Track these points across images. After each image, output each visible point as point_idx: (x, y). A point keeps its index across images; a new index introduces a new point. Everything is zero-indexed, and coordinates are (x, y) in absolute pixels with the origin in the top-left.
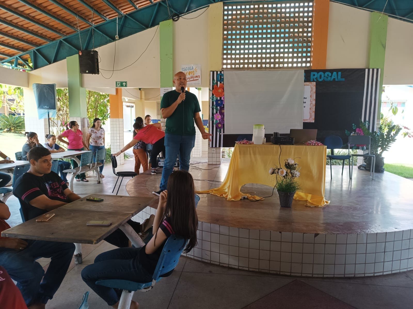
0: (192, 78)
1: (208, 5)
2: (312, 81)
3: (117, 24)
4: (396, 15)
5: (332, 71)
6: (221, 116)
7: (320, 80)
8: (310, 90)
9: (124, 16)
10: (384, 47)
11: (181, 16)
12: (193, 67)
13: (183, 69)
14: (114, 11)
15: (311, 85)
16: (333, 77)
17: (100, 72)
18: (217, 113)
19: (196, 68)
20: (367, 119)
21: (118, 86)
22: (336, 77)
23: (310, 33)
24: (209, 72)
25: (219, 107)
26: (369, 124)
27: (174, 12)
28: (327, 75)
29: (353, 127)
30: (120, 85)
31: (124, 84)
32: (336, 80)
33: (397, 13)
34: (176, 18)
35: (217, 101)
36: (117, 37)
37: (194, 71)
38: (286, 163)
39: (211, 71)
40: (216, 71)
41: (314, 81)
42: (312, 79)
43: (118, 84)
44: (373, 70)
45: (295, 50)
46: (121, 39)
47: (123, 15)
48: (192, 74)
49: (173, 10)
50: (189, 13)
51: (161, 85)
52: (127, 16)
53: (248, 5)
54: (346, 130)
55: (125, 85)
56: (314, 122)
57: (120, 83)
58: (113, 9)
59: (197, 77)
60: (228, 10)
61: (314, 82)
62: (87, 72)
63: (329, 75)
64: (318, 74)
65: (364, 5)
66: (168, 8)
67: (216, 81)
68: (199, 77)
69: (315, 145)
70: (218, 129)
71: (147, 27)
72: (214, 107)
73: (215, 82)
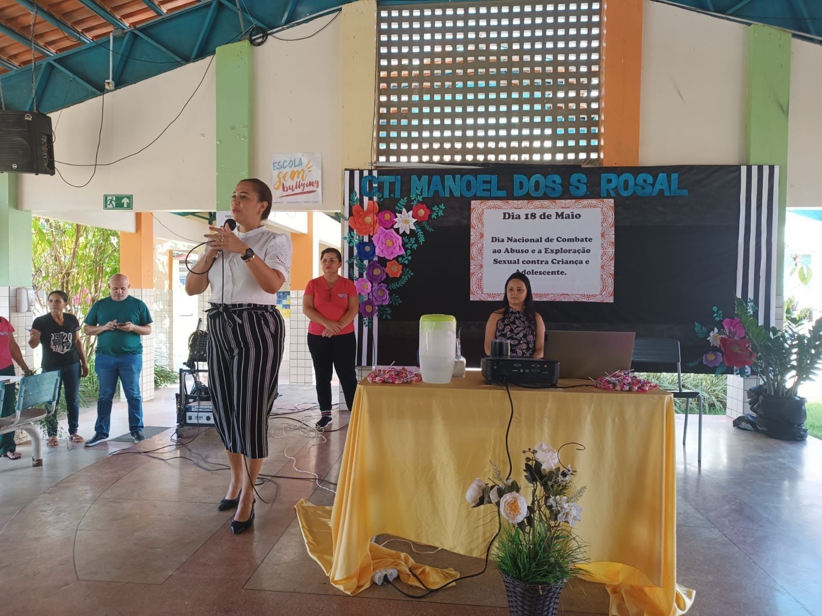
0: (299, 188)
1: (339, 7)
2: (606, 196)
3: (111, 52)
4: (808, 32)
5: (654, 171)
6: (371, 285)
7: (625, 194)
8: (600, 220)
9: (129, 33)
10: (785, 111)
11: (271, 34)
12: (301, 159)
13: (276, 165)
14: (104, 20)
15: (601, 206)
16: (658, 187)
17: (56, 170)
18: (363, 277)
19: (309, 162)
20: (751, 295)
21: (108, 206)
22: (665, 186)
23: (597, 77)
24: (342, 173)
25: (366, 262)
26: (756, 308)
27: (255, 23)
28: (642, 181)
29: (715, 315)
30: (114, 203)
31: (125, 201)
32: (667, 194)
33: (811, 28)
34: (258, 37)
35: (361, 245)
36: (110, 83)
37: (303, 170)
38: (530, 463)
39: (346, 170)
40: (359, 169)
41: (609, 197)
42: (604, 194)
43: (111, 202)
44: (760, 168)
45: (560, 118)
46: (120, 88)
47: (126, 31)
48: (298, 177)
49: (251, 19)
50: (293, 26)
51: (217, 203)
52: (136, 32)
53: (439, 8)
54: (696, 324)
55: (127, 203)
56: (612, 301)
57: (114, 199)
58: (96, 12)
59: (311, 184)
60: (389, 20)
61: (610, 200)
62: (15, 166)
63: (648, 182)
64: (618, 178)
65: (730, 8)
66: (239, 12)
67: (358, 196)
68: (318, 185)
69: (630, 390)
70: (365, 319)
71: (187, 60)
72: (355, 262)
73: (356, 198)
